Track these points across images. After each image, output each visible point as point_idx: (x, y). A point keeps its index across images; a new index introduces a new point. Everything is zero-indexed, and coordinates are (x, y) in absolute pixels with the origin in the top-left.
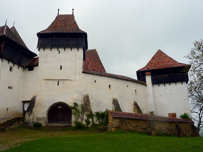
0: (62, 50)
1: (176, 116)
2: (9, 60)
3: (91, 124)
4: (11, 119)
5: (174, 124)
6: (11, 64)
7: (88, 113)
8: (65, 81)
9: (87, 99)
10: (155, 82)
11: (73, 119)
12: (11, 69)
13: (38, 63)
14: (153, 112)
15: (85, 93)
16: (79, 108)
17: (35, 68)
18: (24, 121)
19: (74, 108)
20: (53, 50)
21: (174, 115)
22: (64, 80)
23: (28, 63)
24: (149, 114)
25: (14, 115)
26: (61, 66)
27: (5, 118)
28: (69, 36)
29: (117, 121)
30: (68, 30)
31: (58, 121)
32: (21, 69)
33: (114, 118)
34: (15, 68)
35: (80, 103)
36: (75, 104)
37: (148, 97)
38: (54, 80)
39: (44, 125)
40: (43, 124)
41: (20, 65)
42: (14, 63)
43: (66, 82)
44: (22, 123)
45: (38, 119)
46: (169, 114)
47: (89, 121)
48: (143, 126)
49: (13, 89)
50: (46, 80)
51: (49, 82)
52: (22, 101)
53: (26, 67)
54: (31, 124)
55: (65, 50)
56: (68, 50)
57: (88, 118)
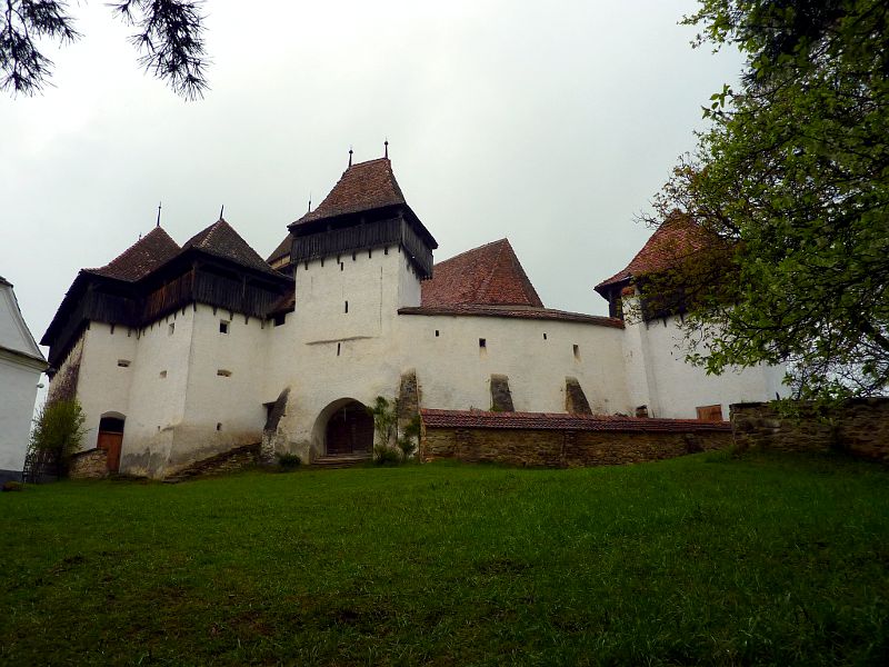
0: (347, 260)
1: (721, 413)
2: (215, 307)
3: (416, 450)
4: (229, 449)
5: (677, 439)
6: (223, 316)
7: (408, 422)
8: (356, 342)
9: (410, 385)
10: (652, 315)
11: (377, 441)
12: (223, 328)
13: (294, 303)
14: (644, 407)
15: (405, 370)
16: (389, 410)
17: (289, 318)
18: (259, 452)
19: (378, 411)
20: (326, 263)
21: (715, 411)
22: (353, 339)
23: (273, 306)
24: (634, 416)
25: (241, 439)
26: (347, 303)
27: (212, 448)
28: (363, 221)
29: (443, 437)
30: (368, 202)
31: (349, 450)
32: (254, 325)
33: (427, 427)
34: (237, 323)
35: (391, 396)
36: (380, 400)
37: (630, 361)
38: (329, 342)
39: (307, 462)
40: (304, 457)
41: (248, 313)
42: (232, 312)
43: (358, 345)
44: (251, 458)
45: (293, 445)
46: (699, 410)
47: (408, 442)
48: (542, 448)
49: (233, 376)
50: (311, 344)
51: (318, 347)
52: (264, 405)
53: (269, 318)
54: (274, 460)
55: (354, 259)
56: (363, 258)
57: (406, 436)
